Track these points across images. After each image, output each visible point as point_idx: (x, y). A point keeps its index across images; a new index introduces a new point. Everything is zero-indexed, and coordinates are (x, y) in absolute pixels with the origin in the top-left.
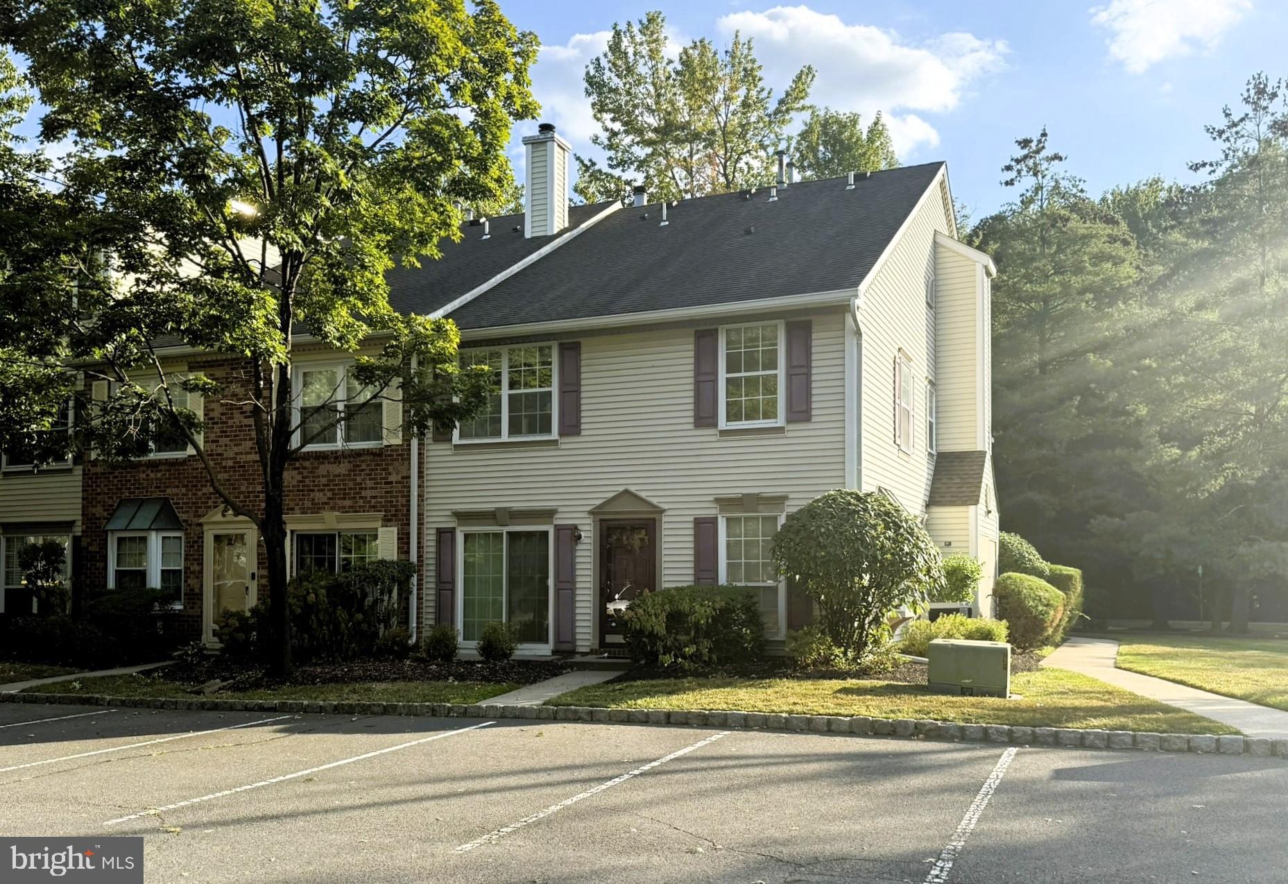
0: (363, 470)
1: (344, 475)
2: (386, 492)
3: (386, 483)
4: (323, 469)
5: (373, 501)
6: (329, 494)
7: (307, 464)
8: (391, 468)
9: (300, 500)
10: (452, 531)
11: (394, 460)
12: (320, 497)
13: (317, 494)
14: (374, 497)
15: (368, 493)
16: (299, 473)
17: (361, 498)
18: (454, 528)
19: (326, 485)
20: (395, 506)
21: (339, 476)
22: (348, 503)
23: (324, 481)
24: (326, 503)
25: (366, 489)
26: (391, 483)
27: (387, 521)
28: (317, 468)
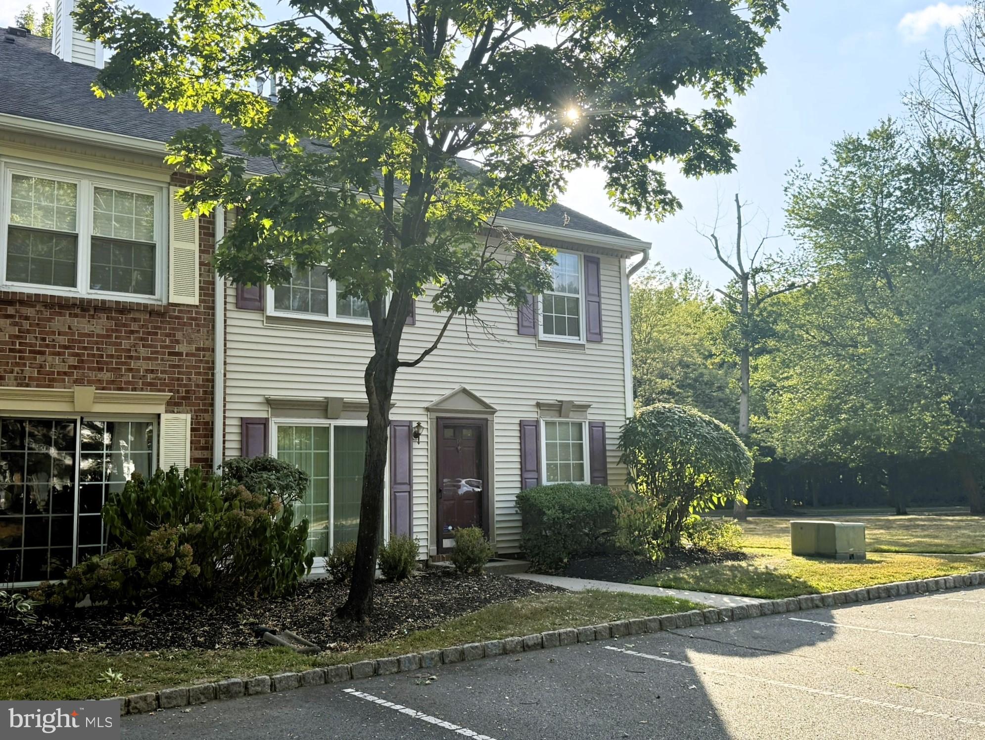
0: (132, 332)
1: (98, 336)
2: (171, 366)
3: (170, 354)
4: (60, 323)
5: (150, 376)
6: (73, 361)
7: (30, 312)
8: (179, 335)
9: (17, 364)
10: (265, 423)
11: (184, 324)
12: (54, 363)
13: (50, 358)
14: (152, 371)
15: (142, 365)
16: (15, 324)
17: (131, 370)
18: (267, 419)
19: (66, 347)
20: (185, 385)
21: (89, 335)
22: (106, 376)
23: (63, 340)
24: (65, 373)
25: (138, 358)
26: (179, 354)
27: (173, 406)
28: (49, 320)
